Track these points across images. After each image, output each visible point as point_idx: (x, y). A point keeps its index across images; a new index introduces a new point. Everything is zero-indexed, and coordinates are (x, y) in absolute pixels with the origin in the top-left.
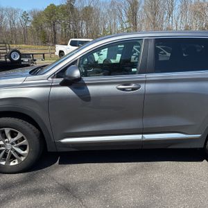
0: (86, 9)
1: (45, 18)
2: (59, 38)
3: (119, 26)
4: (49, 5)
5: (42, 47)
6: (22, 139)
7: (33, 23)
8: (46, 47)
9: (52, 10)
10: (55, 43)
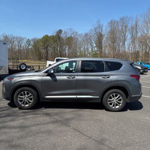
0: (69, 38)
1: (41, 44)
2: (49, 56)
3: (91, 49)
4: (44, 35)
5: (38, 62)
6: (31, 96)
7: (33, 46)
8: (41, 62)
9: (46, 39)
10: (47, 59)
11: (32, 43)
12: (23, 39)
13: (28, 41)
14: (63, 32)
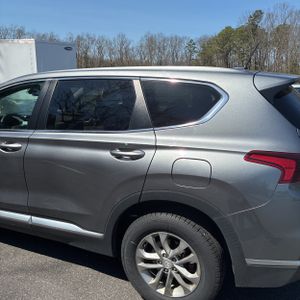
11: (198, 48)
12: (181, 41)
13: (191, 44)
14: (265, 16)
